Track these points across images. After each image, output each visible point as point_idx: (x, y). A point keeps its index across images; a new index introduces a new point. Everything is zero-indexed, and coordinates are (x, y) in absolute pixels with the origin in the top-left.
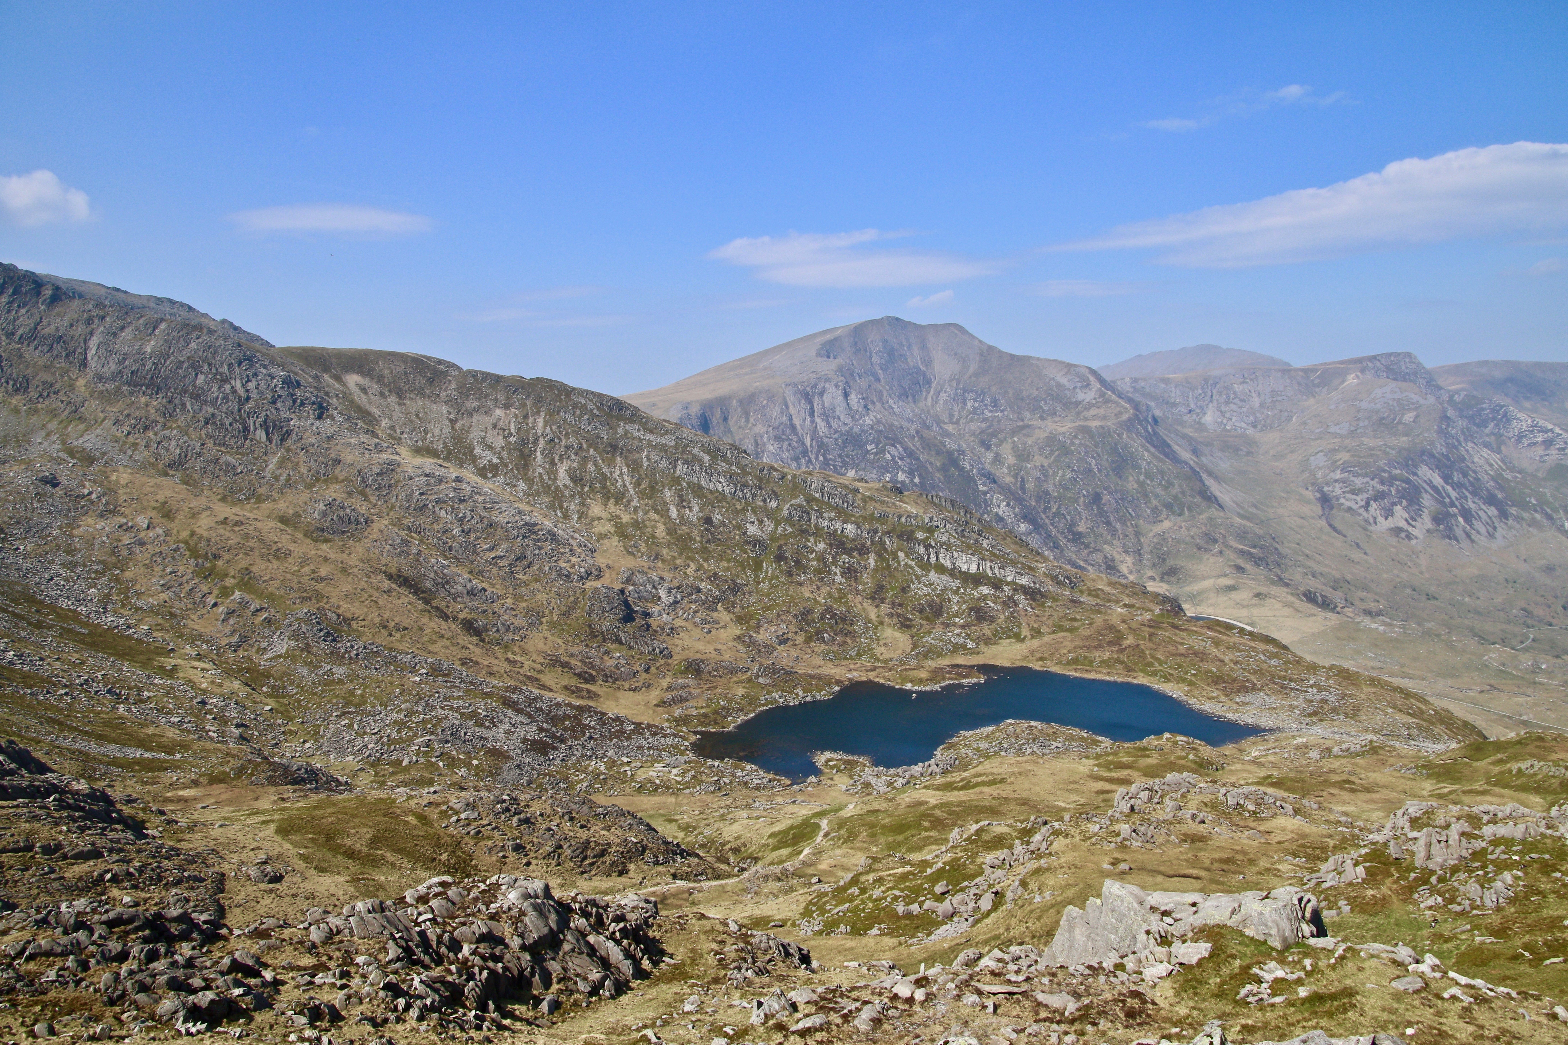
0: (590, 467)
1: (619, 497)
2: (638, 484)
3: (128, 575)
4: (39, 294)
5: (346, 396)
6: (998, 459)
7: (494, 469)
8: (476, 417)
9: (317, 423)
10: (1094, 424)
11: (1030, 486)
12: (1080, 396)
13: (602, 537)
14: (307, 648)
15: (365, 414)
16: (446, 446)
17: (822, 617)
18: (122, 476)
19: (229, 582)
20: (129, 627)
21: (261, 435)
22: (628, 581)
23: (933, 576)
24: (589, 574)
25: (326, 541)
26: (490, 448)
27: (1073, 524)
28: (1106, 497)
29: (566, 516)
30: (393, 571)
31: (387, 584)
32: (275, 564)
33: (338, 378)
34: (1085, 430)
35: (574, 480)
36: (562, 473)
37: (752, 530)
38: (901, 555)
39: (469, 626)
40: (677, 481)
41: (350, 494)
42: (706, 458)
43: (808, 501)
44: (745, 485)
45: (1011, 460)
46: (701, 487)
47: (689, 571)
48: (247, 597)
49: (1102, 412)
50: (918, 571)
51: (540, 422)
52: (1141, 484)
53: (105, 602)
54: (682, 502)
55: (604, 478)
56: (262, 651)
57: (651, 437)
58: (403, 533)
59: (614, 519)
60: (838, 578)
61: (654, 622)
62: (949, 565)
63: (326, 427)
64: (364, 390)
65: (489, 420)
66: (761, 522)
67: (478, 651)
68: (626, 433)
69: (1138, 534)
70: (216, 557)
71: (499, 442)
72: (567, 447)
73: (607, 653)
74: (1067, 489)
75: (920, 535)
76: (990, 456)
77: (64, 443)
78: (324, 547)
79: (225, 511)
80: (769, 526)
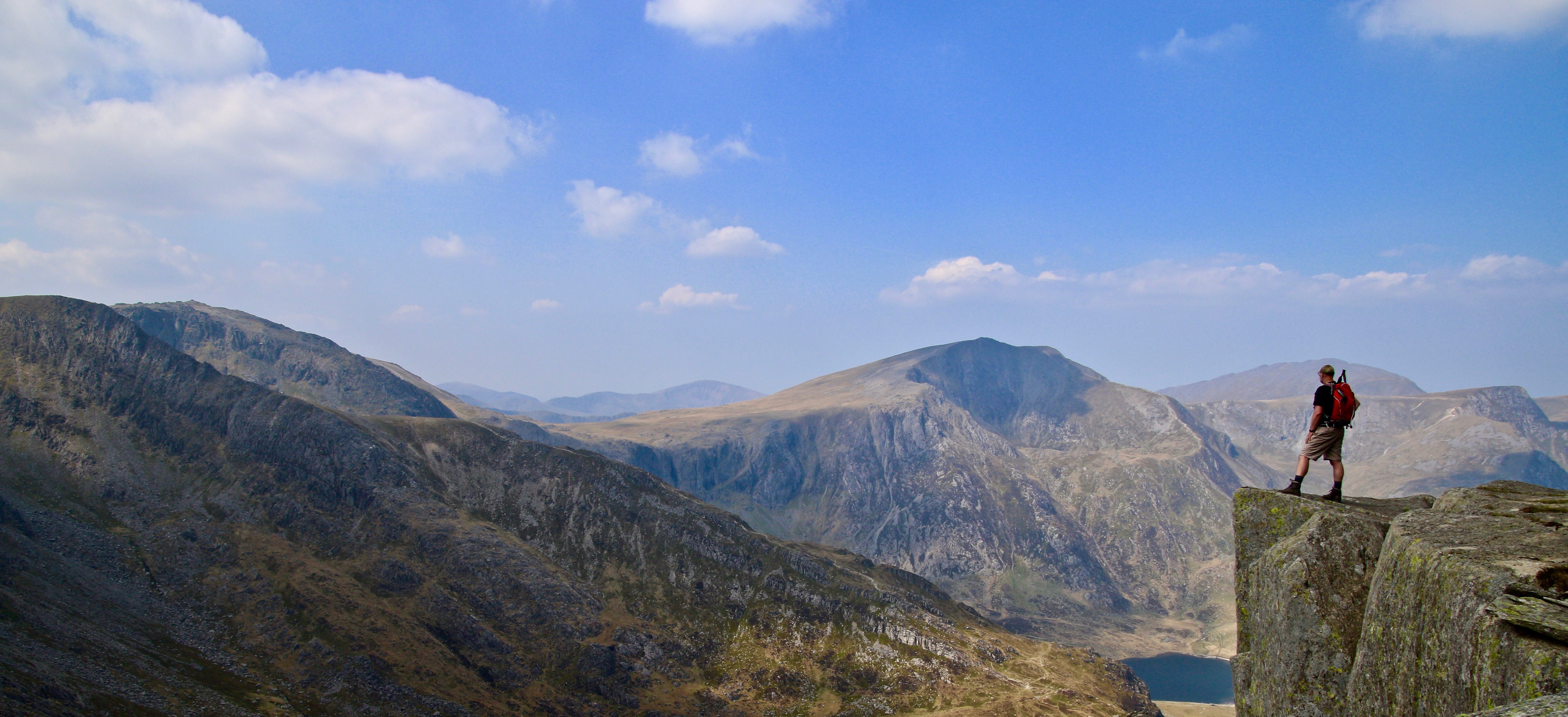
0: (612, 533)
1: (631, 561)
2: (648, 550)
3: (239, 618)
4: (195, 370)
5: (423, 465)
6: (1065, 488)
7: (532, 531)
8: (526, 484)
9: (396, 490)
10: (1161, 458)
11: (1090, 516)
12: (1157, 427)
13: (611, 595)
14: (355, 690)
15: (436, 481)
16: (498, 510)
17: (774, 678)
18: (243, 532)
19: (310, 628)
20: (232, 663)
21: (350, 501)
22: (620, 639)
23: (877, 645)
24: (590, 630)
25: (387, 596)
26: (533, 512)
27: (1125, 557)
28: (1161, 533)
29: (584, 577)
30: (433, 624)
31: (427, 635)
32: (346, 616)
33: (419, 447)
34: (1151, 464)
35: (596, 543)
36: (588, 537)
37: (735, 595)
38: (854, 625)
39: (485, 674)
40: (680, 548)
41: (410, 556)
42: (708, 529)
43: (785, 572)
44: (737, 555)
45: (1077, 489)
46: (699, 555)
47: (676, 630)
48: (321, 642)
49: (1173, 445)
50: (866, 640)
51: (577, 490)
52: (1198, 521)
53: (219, 639)
54: (681, 568)
55: (621, 542)
56: (324, 689)
57: (665, 507)
58: (446, 592)
59: (623, 580)
60: (798, 643)
61: (633, 676)
62: (892, 637)
63: (401, 494)
64: (438, 457)
65: (535, 487)
66: (743, 588)
67: (487, 694)
68: (646, 502)
69: (1185, 570)
70: (303, 607)
71: (541, 507)
72: (595, 515)
73: (587, 701)
74: (1124, 522)
75: (873, 609)
76: (1058, 484)
77: (205, 499)
78: (385, 601)
79: (316, 566)
80: (750, 592)
